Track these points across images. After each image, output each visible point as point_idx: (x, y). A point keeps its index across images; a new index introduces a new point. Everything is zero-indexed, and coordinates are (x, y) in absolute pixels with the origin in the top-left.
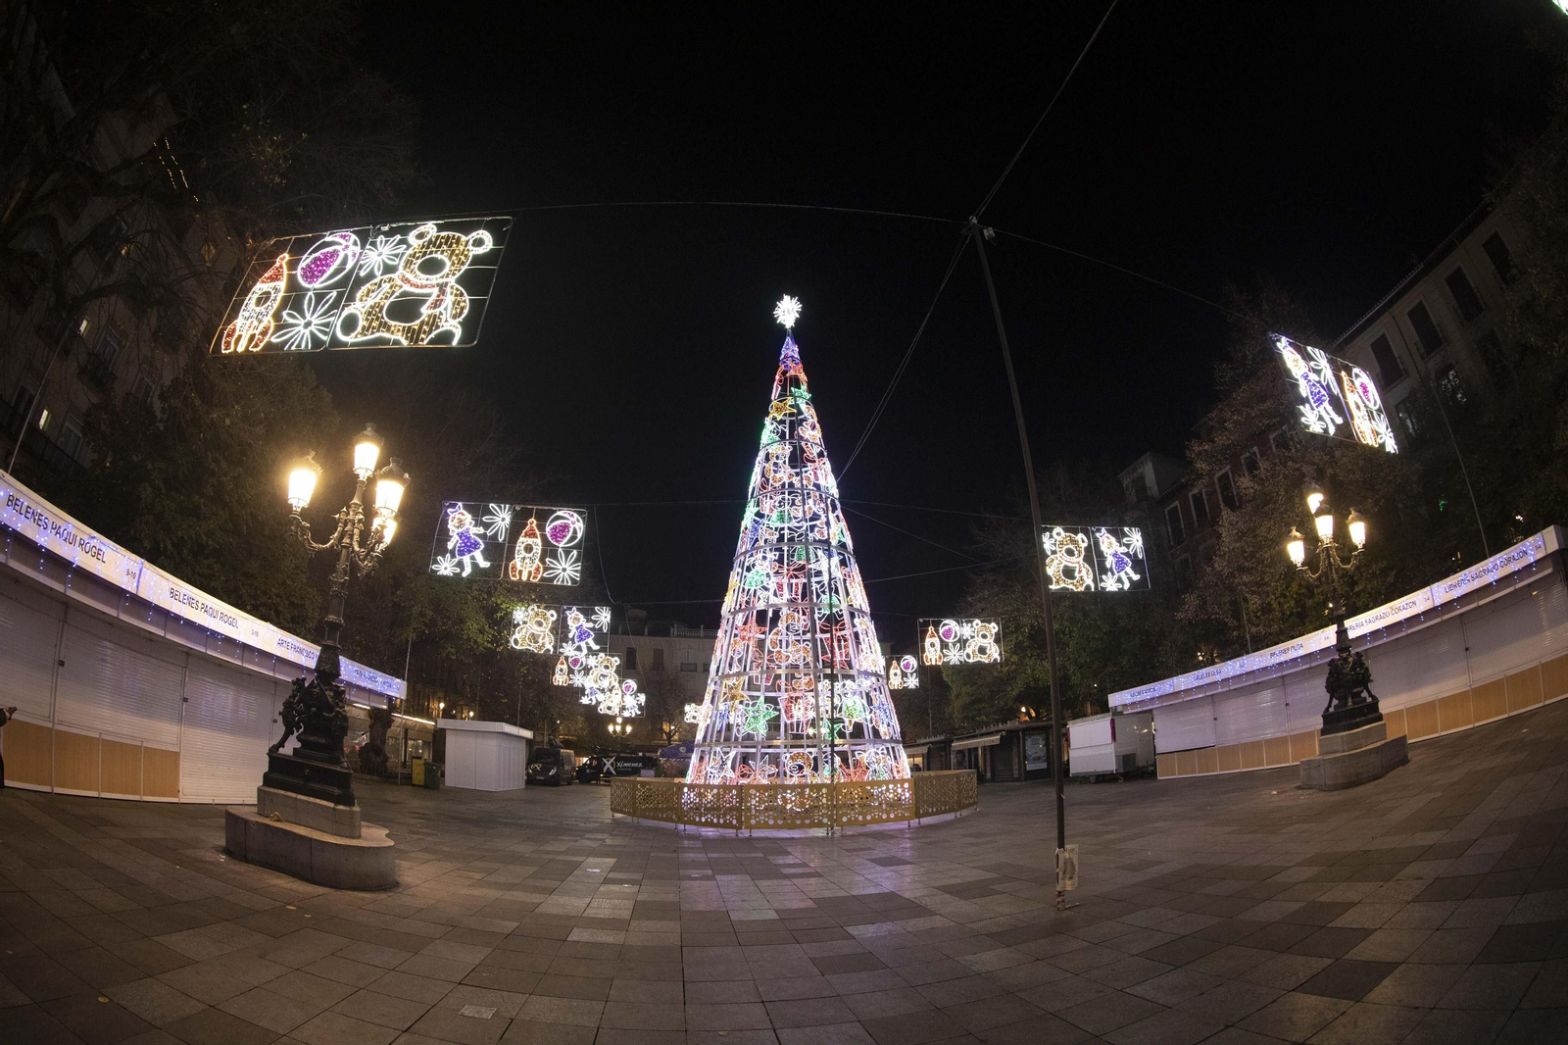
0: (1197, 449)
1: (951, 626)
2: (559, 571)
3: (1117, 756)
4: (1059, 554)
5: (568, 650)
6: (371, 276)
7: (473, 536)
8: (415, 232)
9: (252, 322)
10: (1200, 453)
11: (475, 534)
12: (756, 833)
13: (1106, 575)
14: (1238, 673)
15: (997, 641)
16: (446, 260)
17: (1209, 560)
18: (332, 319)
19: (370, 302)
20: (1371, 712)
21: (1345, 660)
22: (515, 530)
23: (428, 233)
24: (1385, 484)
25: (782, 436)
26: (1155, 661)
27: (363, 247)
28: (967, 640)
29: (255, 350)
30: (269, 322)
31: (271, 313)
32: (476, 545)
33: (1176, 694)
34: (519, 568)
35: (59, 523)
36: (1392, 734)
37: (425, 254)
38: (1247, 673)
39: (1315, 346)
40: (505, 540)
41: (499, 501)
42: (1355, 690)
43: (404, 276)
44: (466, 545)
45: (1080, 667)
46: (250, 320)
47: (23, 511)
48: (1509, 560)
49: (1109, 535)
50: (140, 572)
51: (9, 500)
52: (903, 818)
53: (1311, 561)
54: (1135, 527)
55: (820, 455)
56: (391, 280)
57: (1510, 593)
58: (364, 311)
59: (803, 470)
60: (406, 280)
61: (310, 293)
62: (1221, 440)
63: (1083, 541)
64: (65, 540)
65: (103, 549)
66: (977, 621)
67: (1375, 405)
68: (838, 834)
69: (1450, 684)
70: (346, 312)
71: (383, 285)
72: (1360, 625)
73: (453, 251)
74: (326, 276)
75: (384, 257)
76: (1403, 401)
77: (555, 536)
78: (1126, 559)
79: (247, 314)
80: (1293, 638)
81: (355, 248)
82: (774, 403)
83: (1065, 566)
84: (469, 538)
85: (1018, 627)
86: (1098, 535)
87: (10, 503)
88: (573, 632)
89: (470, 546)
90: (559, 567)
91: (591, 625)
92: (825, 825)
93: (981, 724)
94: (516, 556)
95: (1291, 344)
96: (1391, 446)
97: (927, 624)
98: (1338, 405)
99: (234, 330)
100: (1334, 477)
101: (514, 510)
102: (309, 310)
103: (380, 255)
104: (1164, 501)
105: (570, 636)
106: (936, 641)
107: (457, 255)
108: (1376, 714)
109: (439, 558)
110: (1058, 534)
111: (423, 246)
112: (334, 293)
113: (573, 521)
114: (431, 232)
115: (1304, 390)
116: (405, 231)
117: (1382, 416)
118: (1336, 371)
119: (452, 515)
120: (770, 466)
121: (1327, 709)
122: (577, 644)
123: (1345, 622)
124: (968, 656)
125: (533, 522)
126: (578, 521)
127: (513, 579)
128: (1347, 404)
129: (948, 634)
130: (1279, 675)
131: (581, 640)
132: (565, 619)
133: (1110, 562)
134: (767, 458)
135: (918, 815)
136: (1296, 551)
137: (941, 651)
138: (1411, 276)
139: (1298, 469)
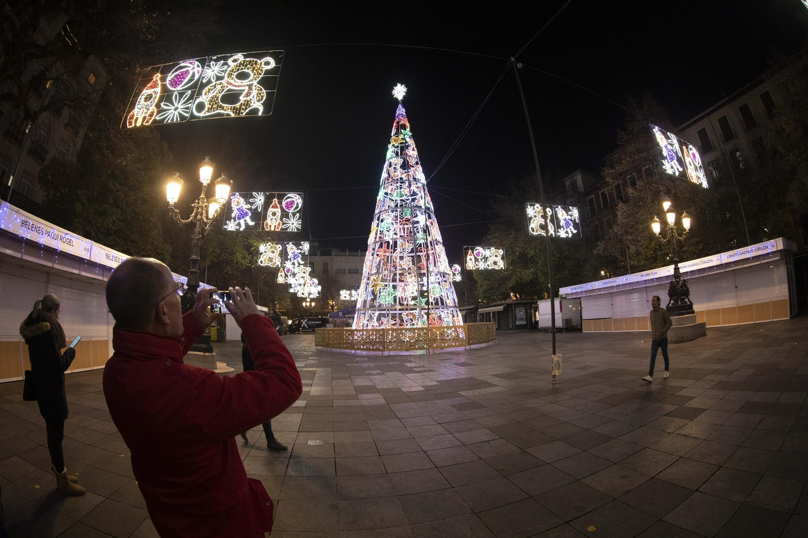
0: (607, 172)
1: (480, 250)
2: (290, 225)
3: (562, 320)
4: (537, 217)
5: (288, 265)
6: (209, 82)
7: (245, 210)
8: (232, 59)
9: (143, 110)
10: (608, 174)
11: (246, 209)
12: (392, 353)
13: (560, 229)
14: (625, 283)
15: (503, 258)
16: (251, 72)
17: (611, 227)
18: (190, 105)
19: (211, 95)
20: (689, 309)
21: (678, 282)
22: (266, 205)
23: (239, 59)
24: (700, 201)
25: (397, 154)
26: (582, 273)
27: (203, 67)
28: (488, 258)
29: (147, 124)
30: (153, 109)
31: (154, 105)
32: (246, 214)
33: (593, 290)
34: (269, 224)
35: (49, 230)
36: (698, 321)
37: (238, 70)
38: (629, 283)
39: (671, 133)
40: (261, 210)
41: (258, 191)
42: (682, 297)
43: (228, 81)
44: (241, 214)
45: (544, 274)
46: (142, 109)
47: (30, 228)
48: (759, 249)
49: (562, 210)
50: (91, 247)
51: (22, 223)
52: (462, 345)
53: (663, 232)
54: (575, 207)
55: (417, 163)
56: (221, 83)
57: (759, 264)
58: (208, 100)
59: (409, 170)
60: (230, 83)
61: (176, 93)
62: (619, 168)
63: (550, 212)
64: (53, 238)
65: (72, 239)
66: (493, 248)
67: (699, 164)
68: (432, 353)
69: (727, 303)
70: (198, 101)
71: (217, 86)
72: (686, 267)
73: (254, 68)
74: (183, 84)
75: (215, 72)
76: (712, 162)
77: (287, 207)
78: (570, 222)
79: (140, 107)
80: (651, 269)
81: (198, 68)
82: (393, 137)
83: (541, 224)
84: (243, 211)
85: (513, 252)
86: (557, 209)
87: (23, 225)
88: (290, 255)
89: (244, 215)
90: (290, 222)
91: (299, 251)
92: (426, 348)
93: (494, 300)
94: (268, 218)
95: (660, 130)
96: (705, 185)
97: (468, 249)
98: (681, 162)
99: (133, 115)
100: (675, 194)
101: (266, 195)
102: (176, 102)
103: (213, 71)
104: (587, 194)
105: (289, 257)
106: (472, 257)
107: (256, 70)
108: (692, 310)
109: (228, 222)
110: (537, 208)
111: (237, 66)
112: (190, 92)
113: (297, 199)
114: (240, 58)
115: (665, 153)
116: (226, 59)
117: (702, 170)
118: (681, 144)
119: (233, 200)
120: (392, 169)
121: (668, 305)
122: (292, 261)
123: (679, 264)
124: (488, 266)
125: (275, 201)
126: (299, 199)
127: (266, 230)
128: (685, 162)
129: (478, 254)
130: (645, 286)
131: (295, 259)
132: (286, 249)
133: (562, 223)
134: (390, 165)
135: (469, 344)
136: (656, 228)
137: (475, 263)
138: (721, 103)
139: (658, 188)
